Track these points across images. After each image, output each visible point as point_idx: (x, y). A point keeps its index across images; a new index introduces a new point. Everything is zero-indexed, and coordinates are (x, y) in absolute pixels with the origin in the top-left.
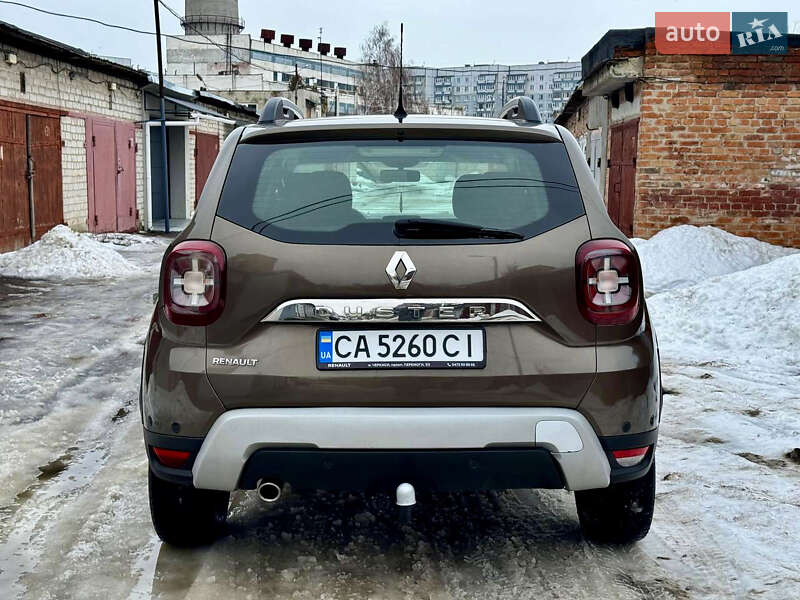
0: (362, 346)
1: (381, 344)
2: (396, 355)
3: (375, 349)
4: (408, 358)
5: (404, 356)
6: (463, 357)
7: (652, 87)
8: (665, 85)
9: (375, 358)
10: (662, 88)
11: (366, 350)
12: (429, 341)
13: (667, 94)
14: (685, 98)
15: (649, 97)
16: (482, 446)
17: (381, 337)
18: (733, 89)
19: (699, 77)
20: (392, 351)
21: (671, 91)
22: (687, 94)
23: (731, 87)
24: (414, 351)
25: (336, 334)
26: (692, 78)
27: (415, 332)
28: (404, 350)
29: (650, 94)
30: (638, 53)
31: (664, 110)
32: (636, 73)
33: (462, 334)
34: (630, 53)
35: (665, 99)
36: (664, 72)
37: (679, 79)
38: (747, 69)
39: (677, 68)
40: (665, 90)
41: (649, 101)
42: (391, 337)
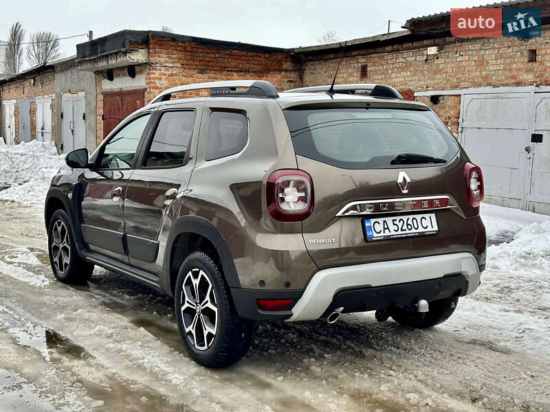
0: (386, 227)
1: (394, 224)
2: (402, 230)
3: (392, 228)
4: (408, 231)
5: (405, 230)
6: (429, 229)
7: (155, 69)
8: (163, 69)
9: (393, 233)
10: (161, 70)
11: (388, 228)
12: (414, 220)
13: (164, 75)
14: (175, 77)
15: (154, 76)
16: (442, 276)
17: (393, 221)
18: (202, 73)
19: (182, 65)
20: (400, 228)
21: (167, 73)
22: (176, 75)
23: (201, 72)
24: (409, 227)
25: (373, 221)
26: (179, 65)
27: (408, 217)
28: (405, 227)
29: (154, 74)
30: (144, 46)
31: (163, 85)
32: (144, 59)
33: (427, 216)
34: (140, 46)
35: (164, 77)
36: (162, 60)
37: (171, 65)
38: (210, 61)
39: (170, 58)
40: (163, 71)
41: (154, 78)
42: (398, 220)
